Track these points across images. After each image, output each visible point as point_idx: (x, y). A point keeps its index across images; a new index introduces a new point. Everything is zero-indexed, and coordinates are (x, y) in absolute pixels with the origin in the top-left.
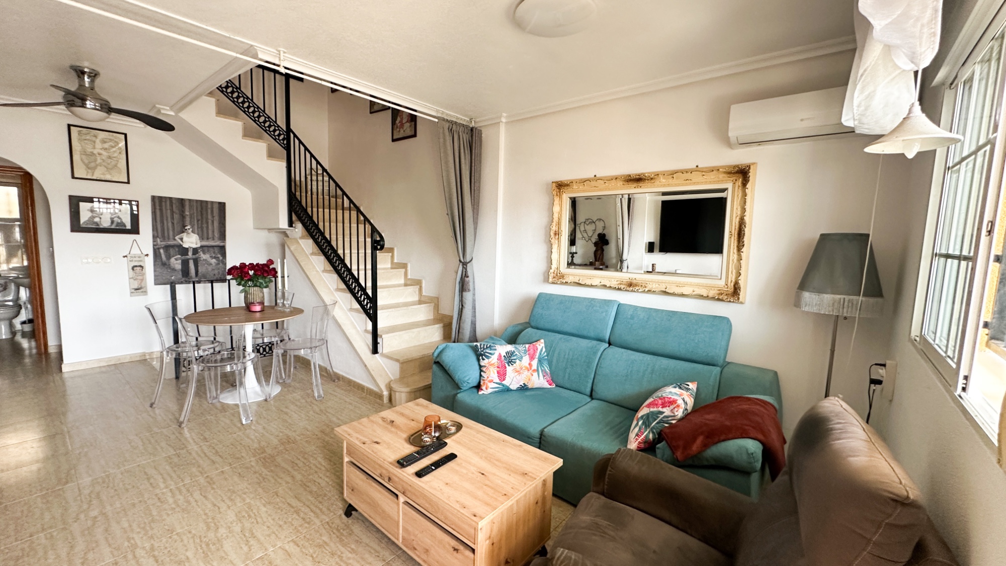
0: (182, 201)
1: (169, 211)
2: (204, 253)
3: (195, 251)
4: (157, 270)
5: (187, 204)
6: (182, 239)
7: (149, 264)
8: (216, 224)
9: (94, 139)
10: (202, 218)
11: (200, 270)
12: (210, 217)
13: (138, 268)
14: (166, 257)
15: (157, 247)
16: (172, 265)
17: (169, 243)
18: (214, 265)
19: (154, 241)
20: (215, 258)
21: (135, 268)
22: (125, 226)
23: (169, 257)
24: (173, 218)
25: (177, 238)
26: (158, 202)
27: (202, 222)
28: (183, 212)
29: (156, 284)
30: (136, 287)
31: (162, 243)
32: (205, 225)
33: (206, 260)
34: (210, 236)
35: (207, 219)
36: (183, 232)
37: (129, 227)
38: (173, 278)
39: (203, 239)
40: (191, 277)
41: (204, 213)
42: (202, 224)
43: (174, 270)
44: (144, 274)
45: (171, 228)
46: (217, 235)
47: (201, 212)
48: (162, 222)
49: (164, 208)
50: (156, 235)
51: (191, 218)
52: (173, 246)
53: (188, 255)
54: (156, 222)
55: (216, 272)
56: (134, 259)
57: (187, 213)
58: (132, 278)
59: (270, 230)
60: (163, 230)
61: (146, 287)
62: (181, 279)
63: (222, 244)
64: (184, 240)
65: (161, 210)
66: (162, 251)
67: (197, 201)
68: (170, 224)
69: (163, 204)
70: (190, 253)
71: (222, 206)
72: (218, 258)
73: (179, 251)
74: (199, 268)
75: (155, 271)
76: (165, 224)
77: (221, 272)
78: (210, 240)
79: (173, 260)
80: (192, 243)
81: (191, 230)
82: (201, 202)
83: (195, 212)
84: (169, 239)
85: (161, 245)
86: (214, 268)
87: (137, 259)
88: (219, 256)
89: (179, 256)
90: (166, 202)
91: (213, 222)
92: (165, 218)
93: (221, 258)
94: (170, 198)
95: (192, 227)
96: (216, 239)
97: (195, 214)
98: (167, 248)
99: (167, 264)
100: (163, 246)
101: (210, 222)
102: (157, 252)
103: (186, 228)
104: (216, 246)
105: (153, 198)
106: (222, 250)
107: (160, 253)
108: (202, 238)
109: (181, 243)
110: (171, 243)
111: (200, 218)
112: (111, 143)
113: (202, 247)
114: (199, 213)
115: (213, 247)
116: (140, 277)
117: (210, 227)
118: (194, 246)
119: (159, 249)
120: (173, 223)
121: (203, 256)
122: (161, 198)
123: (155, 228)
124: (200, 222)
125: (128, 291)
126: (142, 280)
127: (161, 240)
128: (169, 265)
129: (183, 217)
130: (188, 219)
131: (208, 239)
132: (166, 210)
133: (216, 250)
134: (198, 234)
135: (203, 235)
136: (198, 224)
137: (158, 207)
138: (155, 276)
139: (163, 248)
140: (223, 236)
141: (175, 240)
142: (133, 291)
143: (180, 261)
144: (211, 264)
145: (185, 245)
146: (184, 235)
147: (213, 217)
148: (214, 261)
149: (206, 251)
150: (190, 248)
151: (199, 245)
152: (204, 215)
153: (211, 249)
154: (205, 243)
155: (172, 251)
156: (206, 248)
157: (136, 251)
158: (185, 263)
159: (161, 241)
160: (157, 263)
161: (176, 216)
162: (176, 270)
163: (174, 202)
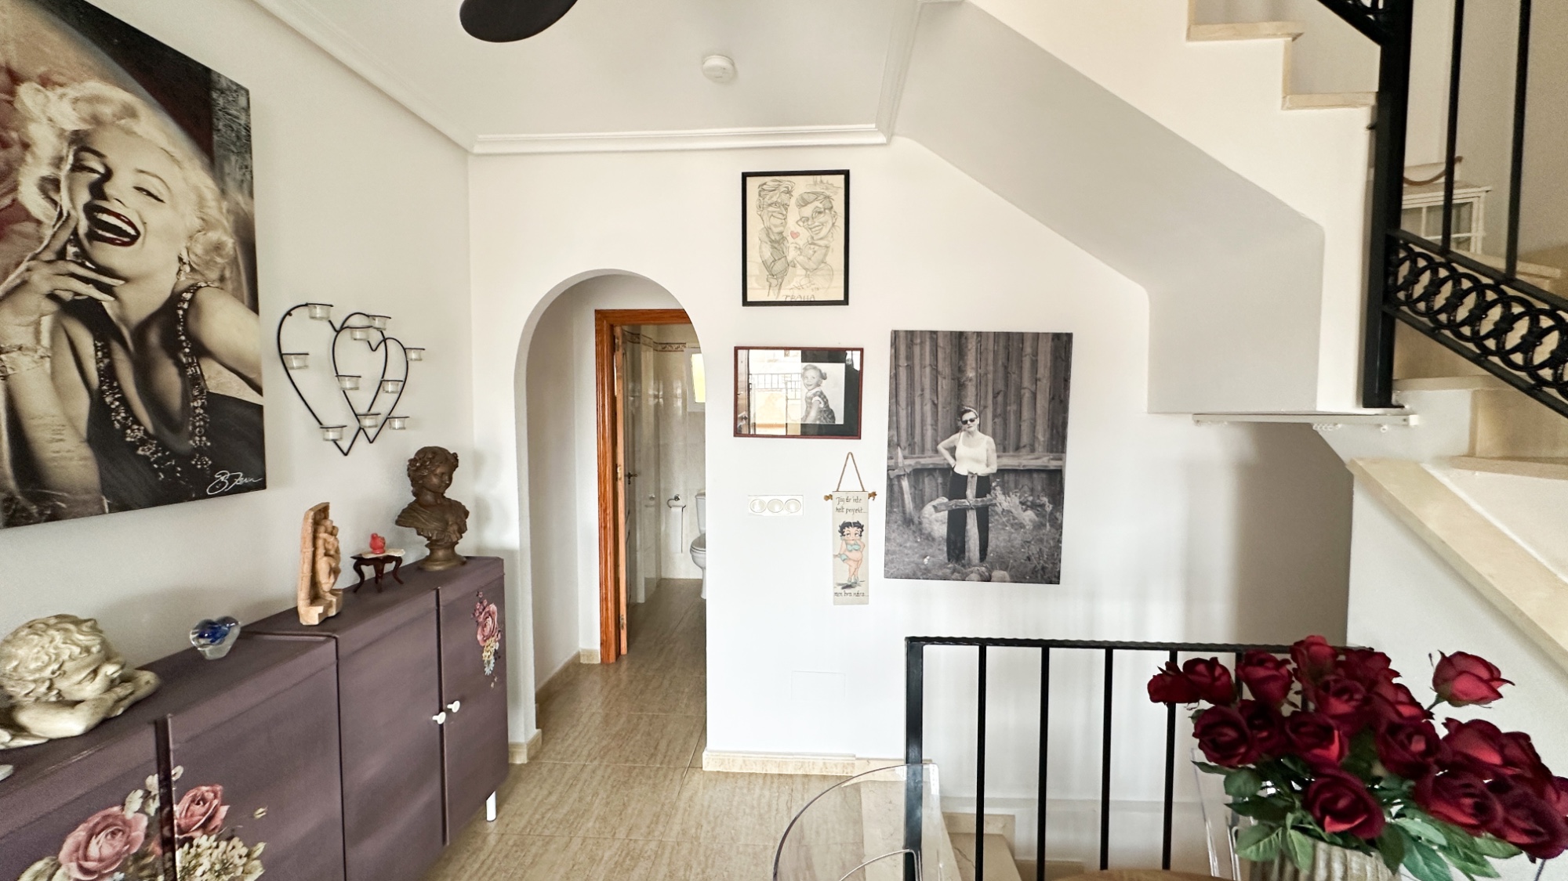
0: (959, 339)
1: (928, 370)
2: (1006, 493)
3: (984, 485)
4: (893, 535)
5: (972, 345)
6: (952, 450)
7: (876, 515)
8: (1042, 402)
9: (785, 197)
10: (1007, 386)
11: (996, 540)
12: (1026, 383)
13: (853, 530)
14: (914, 499)
15: (897, 472)
16: (926, 524)
17: (923, 461)
18: (1029, 526)
19: (890, 458)
20: (1034, 506)
21: (846, 530)
22: (833, 418)
23: (920, 503)
24: (935, 391)
25: (940, 447)
26: (905, 343)
27: (1006, 396)
28: (961, 370)
29: (888, 575)
30: (845, 581)
31: (908, 462)
32: (1012, 408)
33: (1009, 512)
34: (1025, 440)
35: (1020, 388)
36: (957, 430)
37: (840, 420)
38: (926, 560)
39: (1005, 450)
40: (969, 559)
41: (1014, 368)
42: (1005, 404)
43: (930, 538)
44: (861, 548)
45: (929, 420)
46: (1042, 436)
47: (1006, 367)
48: (911, 403)
49: (917, 361)
50: (895, 439)
51: (978, 386)
52: (930, 471)
53: (965, 497)
54: (897, 402)
55: (1034, 549)
56: (847, 505)
57: (971, 374)
58: (840, 555)
59: (1200, 417)
60: (911, 426)
61: (866, 581)
62: (942, 566)
63: (1053, 465)
64: (958, 453)
65: (910, 368)
66: (905, 483)
67: (997, 335)
68: (928, 408)
69: (917, 350)
70: (971, 492)
71: (1062, 343)
72: (1042, 506)
73: (944, 484)
74: (991, 536)
75: (887, 539)
76: (918, 407)
77: (1046, 550)
78: (1024, 451)
79: (928, 509)
80: (977, 461)
81: (977, 422)
82: (1008, 336)
83: (991, 368)
84: (923, 450)
85: (904, 467)
86: (1029, 537)
87: (852, 505)
88: (1045, 500)
89: (946, 500)
90: (922, 343)
91: (1034, 395)
92: (918, 392)
93: (1049, 508)
94: (934, 334)
95: (980, 415)
96: (1040, 449)
97: (990, 376)
98: (918, 473)
99: (916, 520)
100: (908, 470)
101: (1027, 395)
102: (896, 488)
103: (967, 417)
104: (1038, 471)
105: (896, 334)
106: (1054, 480)
107: (901, 488)
108: (1002, 448)
109: (951, 461)
110: (928, 461)
111: (1001, 386)
112: (817, 203)
113: (1001, 472)
114: (1001, 374)
115: (1029, 472)
116: (854, 555)
117: (1026, 414)
118: (982, 470)
119: (899, 477)
120: (935, 405)
121: (1004, 501)
122: (911, 334)
123: (893, 423)
124: (1000, 398)
125: (830, 588)
126: (858, 562)
127: (906, 452)
128: (920, 523)
129: (960, 386)
130: (971, 391)
131: (1018, 448)
132: (923, 367)
133: (1039, 482)
134: (994, 436)
135: (1005, 438)
136: (995, 404)
137: (903, 362)
138: (887, 553)
139: (909, 475)
140: (1058, 440)
141: (936, 451)
142: (839, 589)
143: (947, 512)
144: (1022, 526)
145: (961, 469)
146: (959, 439)
147: (1036, 380)
148: (1028, 516)
149: (1012, 485)
150: (973, 475)
151: (993, 469)
152: (1014, 377)
153: (1025, 481)
154: (1010, 462)
155: (928, 485)
156: (1011, 478)
157: (850, 484)
158: (957, 521)
159: (905, 458)
160: (894, 517)
161: (944, 384)
162: (934, 539)
163: (941, 342)
